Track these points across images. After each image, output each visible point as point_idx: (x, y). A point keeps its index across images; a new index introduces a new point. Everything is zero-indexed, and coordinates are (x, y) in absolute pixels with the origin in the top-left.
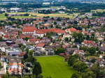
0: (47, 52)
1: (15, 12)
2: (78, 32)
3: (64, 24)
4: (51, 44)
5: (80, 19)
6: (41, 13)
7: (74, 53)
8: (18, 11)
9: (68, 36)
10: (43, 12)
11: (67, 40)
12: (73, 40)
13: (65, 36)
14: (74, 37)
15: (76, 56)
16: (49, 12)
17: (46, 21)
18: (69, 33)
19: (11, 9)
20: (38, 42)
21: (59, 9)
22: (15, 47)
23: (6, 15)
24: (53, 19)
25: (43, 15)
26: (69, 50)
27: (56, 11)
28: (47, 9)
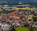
0: (20, 26)
1: (6, 7)
2: (35, 16)
3: (28, 13)
4: (22, 22)
5: (36, 10)
6: (18, 7)
7: (33, 26)
8: (7, 7)
9: (30, 18)
10: (19, 7)
11: (29, 20)
12: (32, 20)
13: (29, 18)
14: (33, 19)
15: (34, 28)
16: (21, 7)
17: (20, 11)
18: (30, 17)
19: (4, 6)
20: (16, 21)
21: (26, 6)
22: (6, 23)
23: (2, 8)
24: (23, 10)
25: (19, 8)
26: (30, 25)
27: (25, 7)
28: (20, 6)
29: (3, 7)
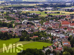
6: (67, 11)
29: (46, 10)
